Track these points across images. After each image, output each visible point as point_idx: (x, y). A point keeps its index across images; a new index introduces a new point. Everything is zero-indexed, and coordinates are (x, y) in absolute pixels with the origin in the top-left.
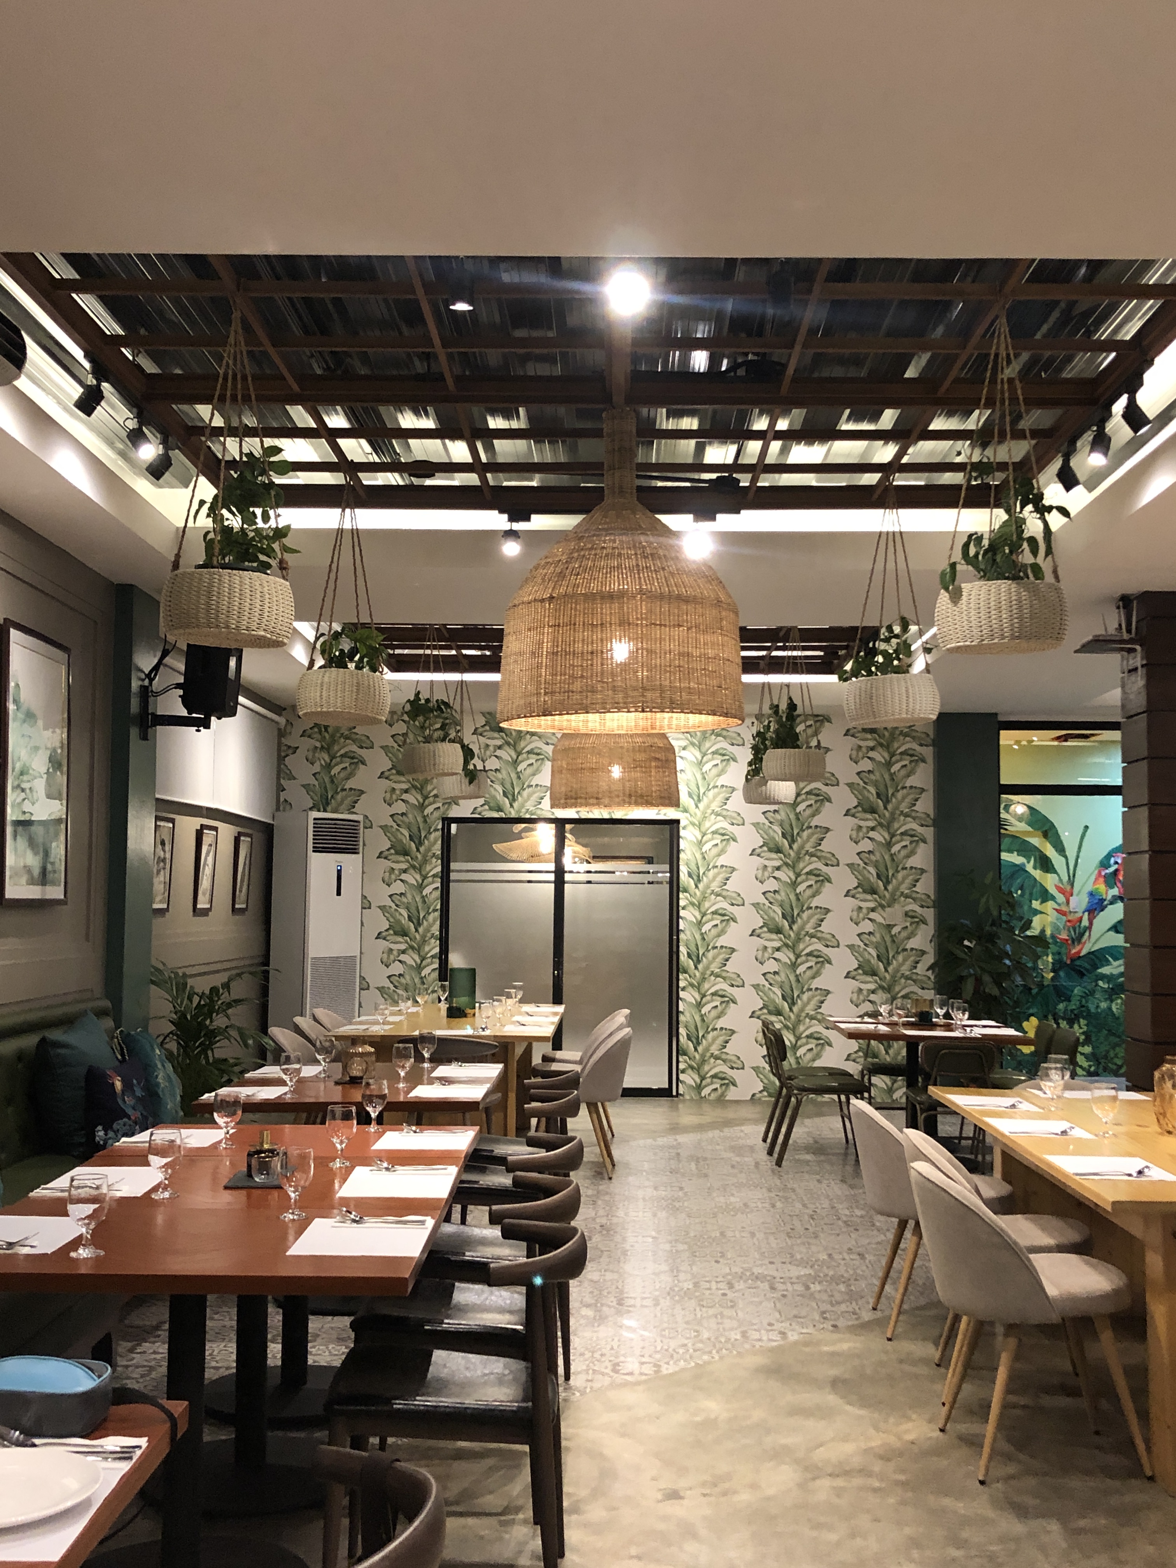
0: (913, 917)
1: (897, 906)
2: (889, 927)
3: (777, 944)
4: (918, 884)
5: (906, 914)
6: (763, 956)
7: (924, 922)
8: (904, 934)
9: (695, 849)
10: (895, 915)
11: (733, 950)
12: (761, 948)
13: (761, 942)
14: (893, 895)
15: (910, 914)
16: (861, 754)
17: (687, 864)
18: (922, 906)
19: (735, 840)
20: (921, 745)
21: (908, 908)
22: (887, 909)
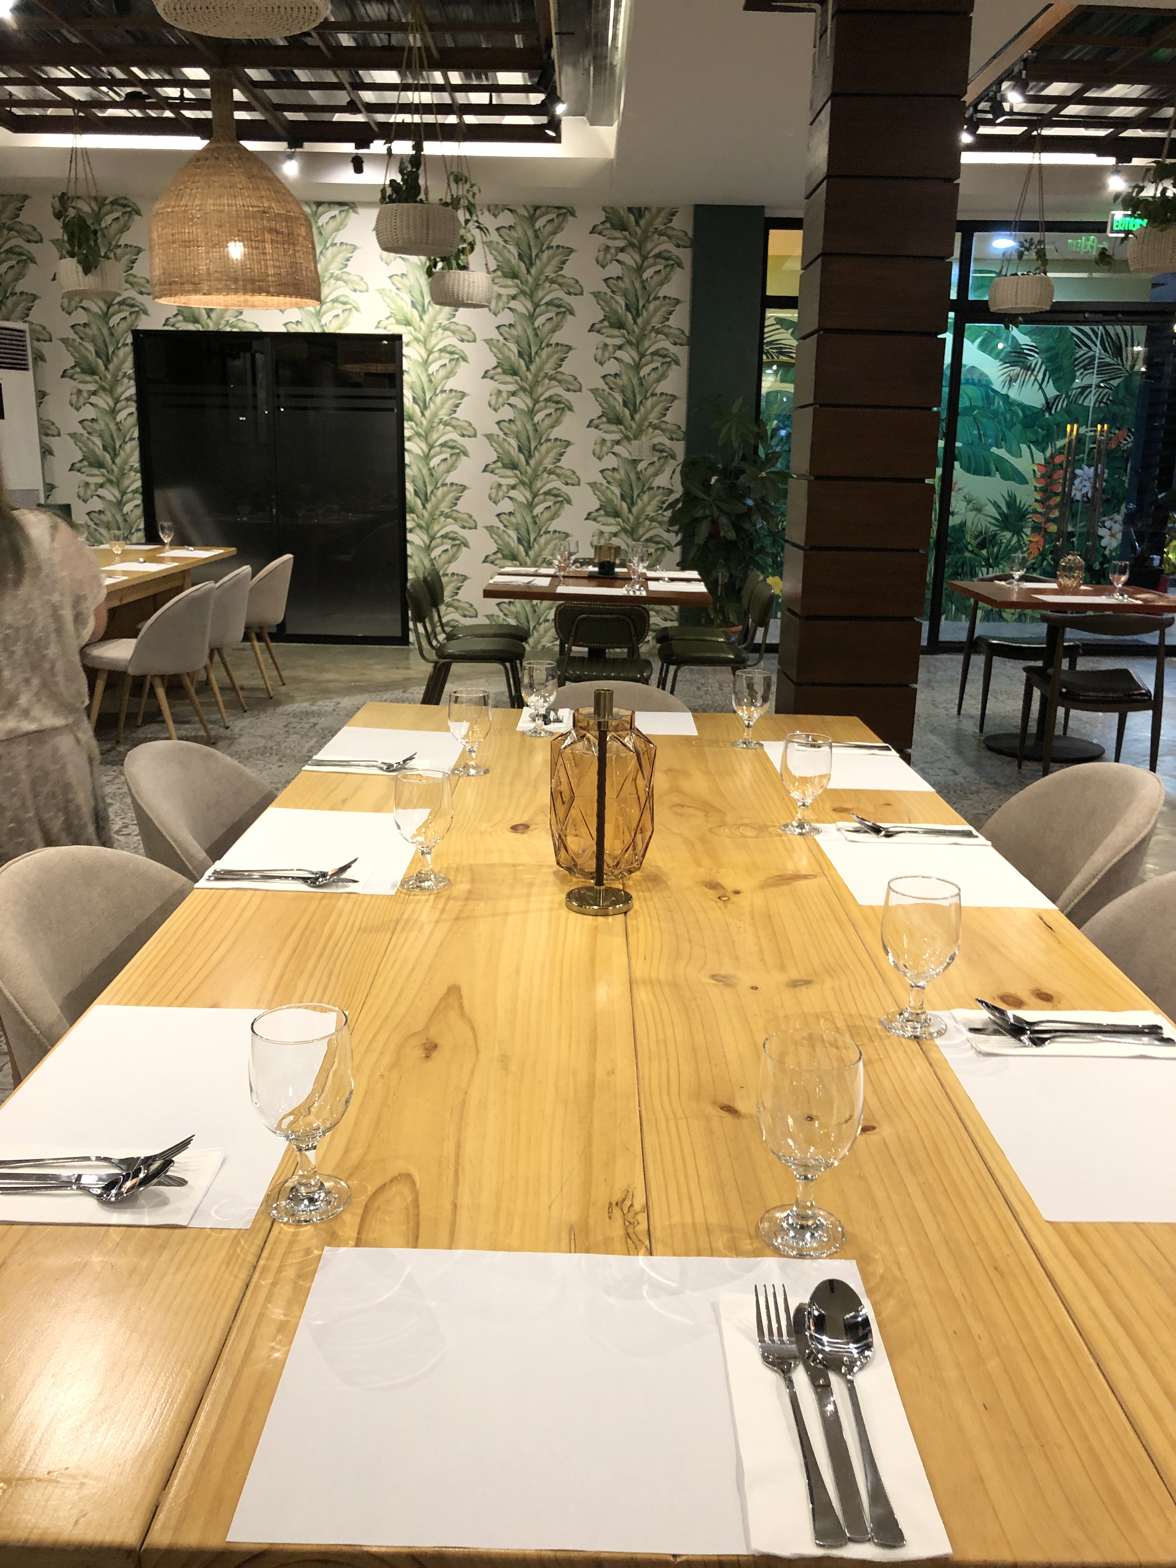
0: (661, 451)
1: (644, 438)
2: (635, 462)
3: (512, 481)
4: (668, 413)
5: (654, 448)
6: (497, 495)
7: (673, 457)
8: (651, 470)
9: (420, 370)
10: (640, 449)
11: (464, 488)
12: (495, 485)
13: (496, 479)
14: (640, 426)
15: (659, 447)
16: (609, 257)
17: (412, 388)
18: (672, 439)
19: (465, 359)
20: (678, 246)
21: (656, 441)
22: (633, 442)
